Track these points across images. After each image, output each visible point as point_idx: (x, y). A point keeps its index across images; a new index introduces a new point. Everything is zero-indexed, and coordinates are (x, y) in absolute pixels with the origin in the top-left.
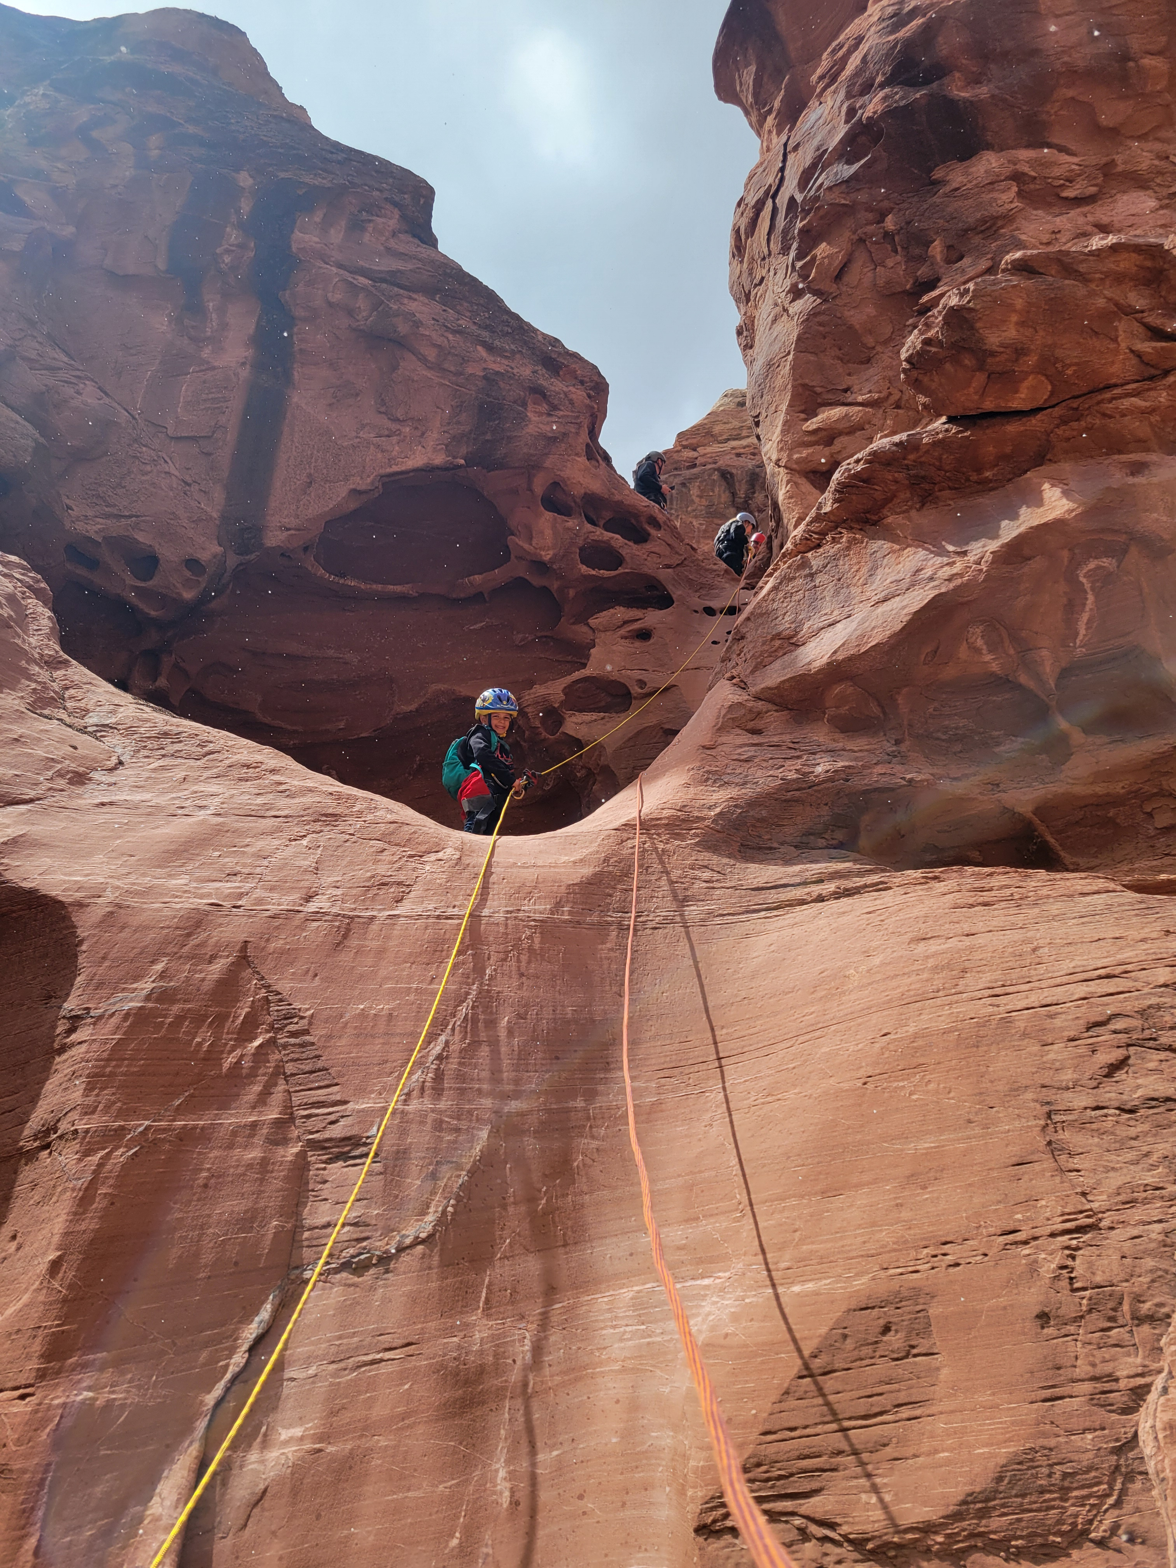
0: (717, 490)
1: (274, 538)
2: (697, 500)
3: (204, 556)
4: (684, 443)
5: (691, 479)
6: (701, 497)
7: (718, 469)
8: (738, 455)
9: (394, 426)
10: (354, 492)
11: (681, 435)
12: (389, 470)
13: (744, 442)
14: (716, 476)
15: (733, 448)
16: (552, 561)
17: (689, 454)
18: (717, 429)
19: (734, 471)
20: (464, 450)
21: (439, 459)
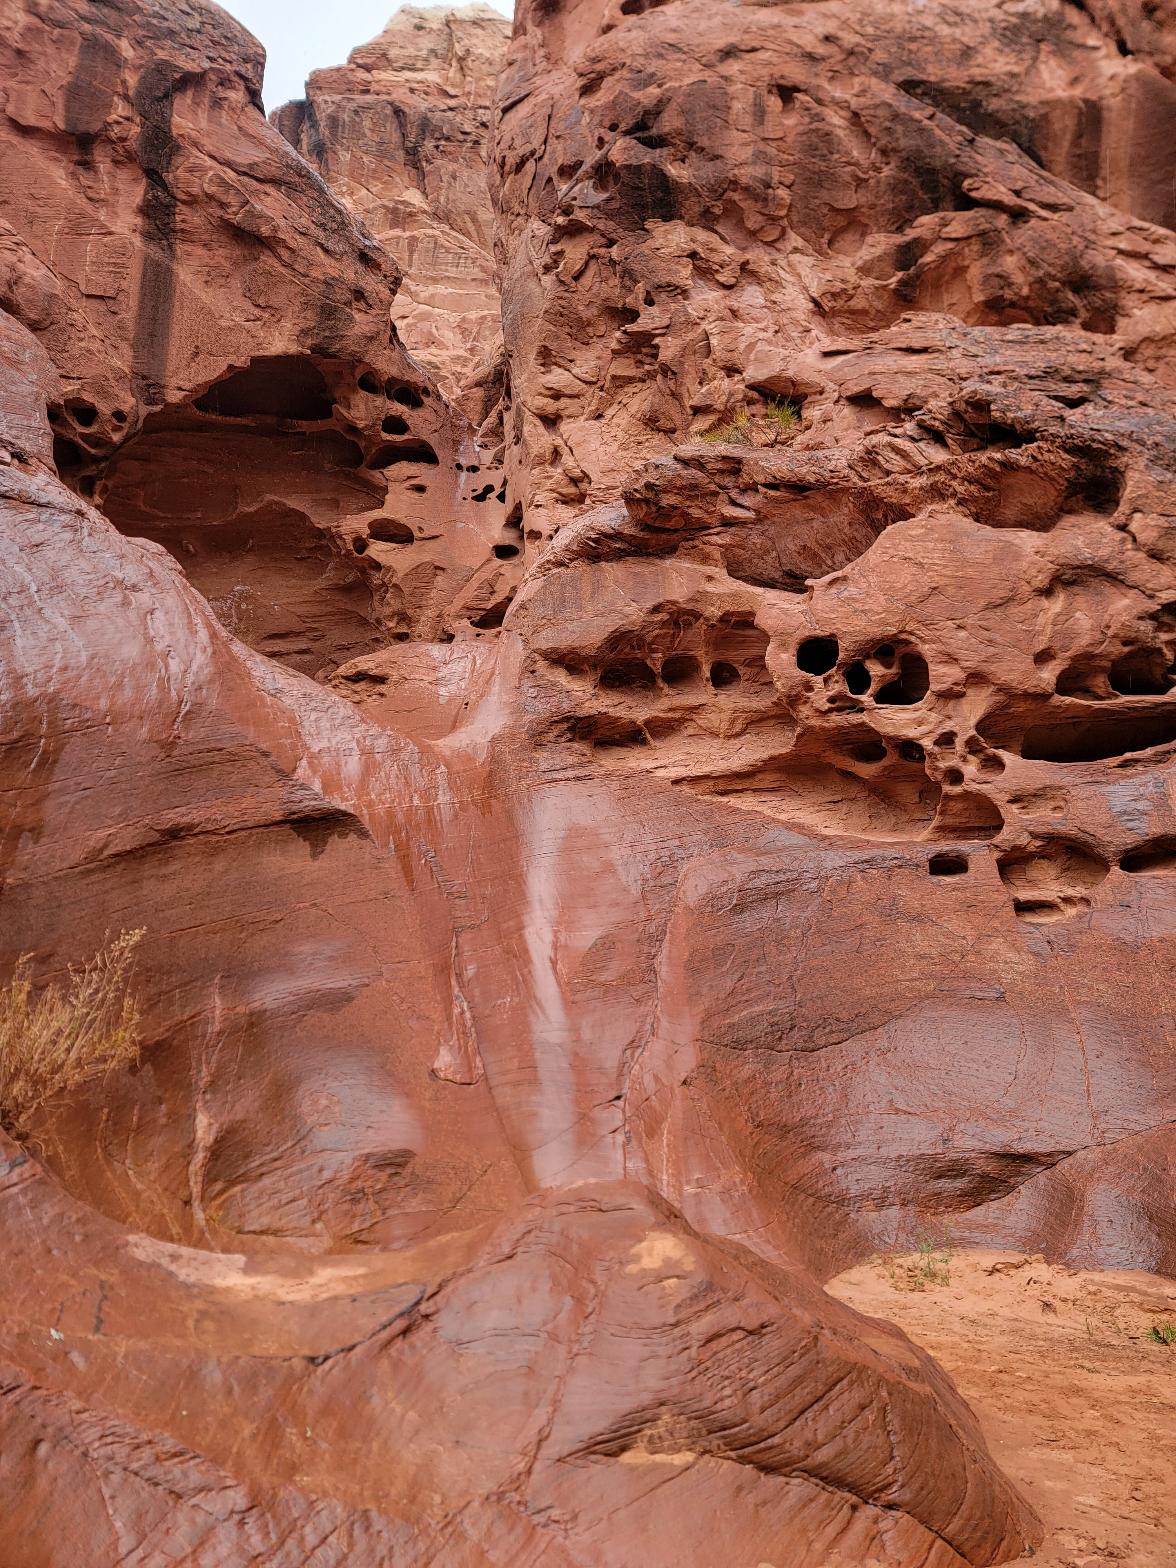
0: (388, 126)
1: (174, 397)
2: (368, 133)
3: (125, 408)
4: (360, 61)
5: (366, 108)
6: (373, 131)
7: (391, 103)
8: (412, 90)
9: (257, 312)
10: (231, 367)
11: (357, 51)
12: (257, 354)
13: (419, 76)
14: (389, 111)
15: (407, 81)
16: (366, 428)
17: (362, 75)
18: (393, 53)
19: (406, 110)
20: (309, 342)
21: (294, 349)
